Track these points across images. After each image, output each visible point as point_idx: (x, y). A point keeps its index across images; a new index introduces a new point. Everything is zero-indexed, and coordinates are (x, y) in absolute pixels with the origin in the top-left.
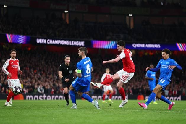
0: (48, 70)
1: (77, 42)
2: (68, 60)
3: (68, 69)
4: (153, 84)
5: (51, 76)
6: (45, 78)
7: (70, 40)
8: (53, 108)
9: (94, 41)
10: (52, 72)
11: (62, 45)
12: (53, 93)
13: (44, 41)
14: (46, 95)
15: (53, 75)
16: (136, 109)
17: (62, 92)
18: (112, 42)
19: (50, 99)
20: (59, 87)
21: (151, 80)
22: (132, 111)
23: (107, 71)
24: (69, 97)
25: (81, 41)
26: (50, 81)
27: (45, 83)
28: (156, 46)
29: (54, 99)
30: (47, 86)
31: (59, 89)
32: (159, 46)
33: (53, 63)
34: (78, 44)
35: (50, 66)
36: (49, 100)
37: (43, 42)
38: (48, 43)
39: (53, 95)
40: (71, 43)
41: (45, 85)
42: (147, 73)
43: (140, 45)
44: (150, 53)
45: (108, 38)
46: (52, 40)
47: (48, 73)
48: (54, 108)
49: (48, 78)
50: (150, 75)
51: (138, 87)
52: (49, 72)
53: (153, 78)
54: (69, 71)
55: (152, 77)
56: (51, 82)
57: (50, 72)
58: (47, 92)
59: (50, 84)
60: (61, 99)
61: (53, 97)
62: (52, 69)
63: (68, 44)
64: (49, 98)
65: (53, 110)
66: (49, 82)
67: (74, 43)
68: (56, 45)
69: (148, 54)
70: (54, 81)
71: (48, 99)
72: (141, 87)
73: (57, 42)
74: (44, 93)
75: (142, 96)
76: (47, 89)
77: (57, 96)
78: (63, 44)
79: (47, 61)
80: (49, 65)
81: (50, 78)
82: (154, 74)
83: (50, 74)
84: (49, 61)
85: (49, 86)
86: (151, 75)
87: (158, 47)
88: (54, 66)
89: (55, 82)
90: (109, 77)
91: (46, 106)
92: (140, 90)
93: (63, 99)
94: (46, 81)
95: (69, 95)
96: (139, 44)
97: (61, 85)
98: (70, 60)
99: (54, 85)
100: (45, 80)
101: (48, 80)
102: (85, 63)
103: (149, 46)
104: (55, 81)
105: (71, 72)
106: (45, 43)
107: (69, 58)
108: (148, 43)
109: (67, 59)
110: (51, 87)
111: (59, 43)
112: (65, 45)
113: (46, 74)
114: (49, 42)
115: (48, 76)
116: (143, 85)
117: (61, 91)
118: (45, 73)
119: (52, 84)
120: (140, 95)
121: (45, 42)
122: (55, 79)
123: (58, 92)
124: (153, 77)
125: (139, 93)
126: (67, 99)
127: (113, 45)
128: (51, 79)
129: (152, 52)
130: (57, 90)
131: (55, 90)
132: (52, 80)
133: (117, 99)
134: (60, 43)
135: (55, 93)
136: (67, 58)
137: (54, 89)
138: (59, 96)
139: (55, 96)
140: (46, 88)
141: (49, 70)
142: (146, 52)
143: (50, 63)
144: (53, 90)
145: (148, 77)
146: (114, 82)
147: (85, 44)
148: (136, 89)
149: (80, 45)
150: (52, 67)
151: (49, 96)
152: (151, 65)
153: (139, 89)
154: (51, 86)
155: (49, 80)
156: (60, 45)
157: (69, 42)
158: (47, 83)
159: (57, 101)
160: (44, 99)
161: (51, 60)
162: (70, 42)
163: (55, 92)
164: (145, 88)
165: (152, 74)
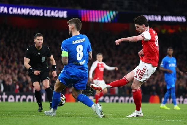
0: (9, 56)
1: (56, 11)
2: (40, 41)
3: (39, 54)
4: (171, 79)
5: (15, 64)
6: (5, 67)
7: (45, 8)
8: (17, 116)
9: (82, 11)
10: (16, 59)
11: (32, 15)
12: (18, 91)
13: (4, 9)
14: (6, 94)
15: (18, 63)
16: (147, 118)
17: (32, 90)
18: (111, 13)
19: (13, 100)
20: (27, 82)
21: (169, 73)
22: (141, 121)
23: (99, 57)
24: (43, 97)
25: (62, 10)
26: (13, 73)
27: (5, 76)
28: (179, 19)
29: (19, 100)
30: (8, 79)
31: (27, 85)
32: (184, 20)
33: (18, 44)
34: (57, 16)
35: (14, 49)
36: (11, 103)
37: (3, 11)
38: (10, 12)
39: (18, 94)
40: (47, 13)
41: (6, 79)
42: (162, 62)
43: (154, 18)
44: (170, 31)
45: (104, 5)
46: (16, 9)
47: (10, 61)
48: (20, 115)
49: (10, 67)
50: (166, 64)
51: (151, 84)
52: (11, 58)
53: (171, 69)
54: (40, 57)
55: (169, 68)
56: (15, 74)
57: (13, 58)
58: (9, 90)
59: (12, 78)
60: (30, 100)
61: (18, 97)
62: (16, 54)
63: (42, 15)
64: (11, 99)
65: (17, 118)
66: (11, 74)
67: (51, 12)
68: (23, 15)
69: (167, 32)
70: (19, 72)
71: (9, 100)
72: (155, 82)
73: (25, 11)
74: (4, 91)
75: (157, 98)
76: (9, 85)
77: (24, 97)
78: (34, 14)
79: (8, 40)
80: (11, 47)
81: (12, 68)
82: (173, 63)
83: (12, 62)
84: (12, 41)
85: (11, 80)
86: (169, 66)
87: (182, 20)
88: (19, 49)
89: (20, 74)
90: (102, 67)
91: (7, 112)
92: (154, 88)
93: (34, 100)
94: (6, 73)
95: (43, 95)
96: (153, 16)
97: (29, 79)
98: (42, 41)
99: (20, 78)
100: (6, 71)
101: (10, 71)
102: (73, 43)
103: (169, 19)
104: (22, 73)
105: (43, 59)
106: (5, 13)
107: (42, 38)
108: (166, 15)
109: (38, 40)
110: (15, 82)
111: (27, 13)
112: (36, 17)
113: (7, 62)
114: (12, 10)
115: (9, 64)
116: (157, 81)
117: (30, 88)
118: (5, 60)
119: (16, 78)
120: (154, 95)
121: (6, 11)
122: (22, 70)
123: (25, 89)
124: (172, 67)
125: (151, 93)
126: (39, 100)
127: (112, 16)
128: (15, 69)
129: (172, 29)
130: (24, 86)
131: (21, 86)
132: (17, 71)
133: (117, 101)
134: (29, 13)
135: (21, 92)
136: (38, 38)
137: (19, 85)
138: (27, 96)
139: (21, 95)
140: (7, 83)
141: (12, 55)
142: (163, 29)
143: (13, 45)
144: (18, 87)
145: (164, 68)
146: (114, 75)
147: (68, 14)
148: (148, 86)
149: (61, 16)
150: (16, 51)
151: (12, 96)
152: (168, 49)
153: (153, 85)
154: (14, 80)
155: (12, 71)
156: (29, 16)
157: (43, 12)
158: (8, 76)
159: (24, 103)
160: (4, 100)
161: (15, 40)
162: (45, 11)
163: (21, 90)
164: (161, 85)
165: (170, 63)
